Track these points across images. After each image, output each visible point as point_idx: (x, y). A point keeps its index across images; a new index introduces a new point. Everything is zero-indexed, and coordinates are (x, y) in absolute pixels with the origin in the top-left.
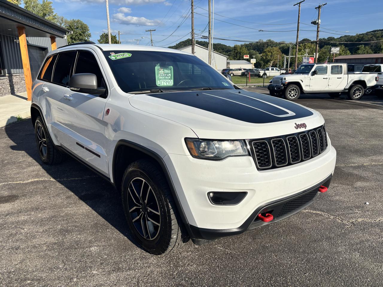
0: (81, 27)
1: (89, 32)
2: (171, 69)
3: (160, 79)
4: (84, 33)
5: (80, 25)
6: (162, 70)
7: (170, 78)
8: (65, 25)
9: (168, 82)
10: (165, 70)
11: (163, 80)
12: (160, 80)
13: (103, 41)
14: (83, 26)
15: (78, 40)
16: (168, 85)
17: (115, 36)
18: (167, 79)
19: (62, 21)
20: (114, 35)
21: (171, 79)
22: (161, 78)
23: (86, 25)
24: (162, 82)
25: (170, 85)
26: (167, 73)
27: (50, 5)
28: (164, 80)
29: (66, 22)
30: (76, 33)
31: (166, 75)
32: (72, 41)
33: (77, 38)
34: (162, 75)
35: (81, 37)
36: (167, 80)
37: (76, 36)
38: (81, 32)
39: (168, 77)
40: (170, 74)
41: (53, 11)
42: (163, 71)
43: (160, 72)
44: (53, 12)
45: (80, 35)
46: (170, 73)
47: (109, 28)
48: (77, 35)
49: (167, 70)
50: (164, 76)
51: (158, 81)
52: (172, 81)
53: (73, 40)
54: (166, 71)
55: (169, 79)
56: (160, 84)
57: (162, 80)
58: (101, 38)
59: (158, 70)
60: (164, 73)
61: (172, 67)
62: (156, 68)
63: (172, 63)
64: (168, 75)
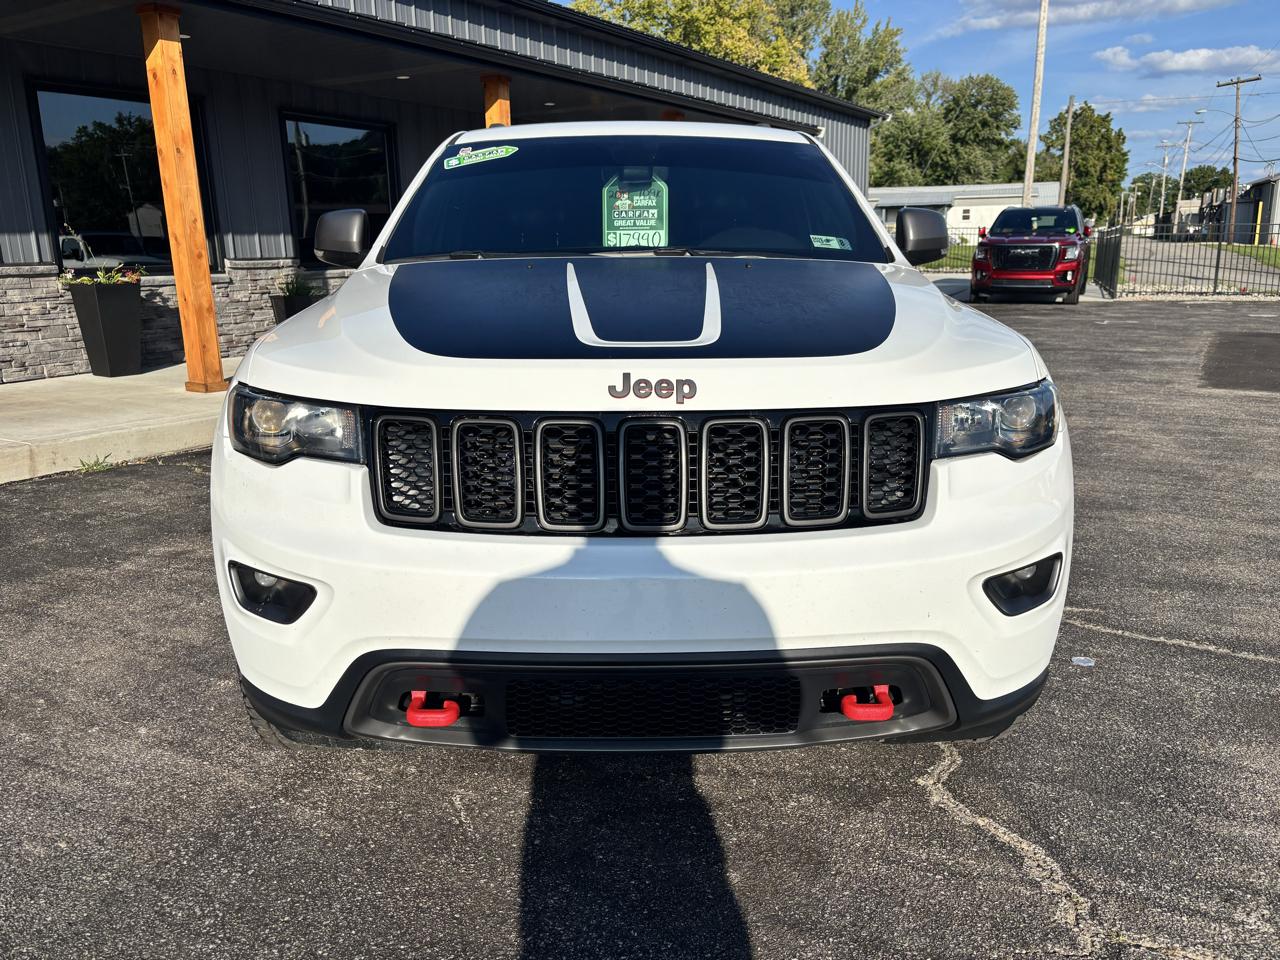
0: (991, 99)
1: (1015, 112)
2: (658, 194)
3: (618, 228)
4: (996, 116)
5: (988, 93)
6: (626, 196)
7: (653, 223)
8: (942, 97)
9: (645, 237)
10: (636, 198)
11: (626, 232)
12: (618, 232)
13: (1057, 137)
14: (997, 95)
15: (974, 141)
16: (644, 244)
17: (1108, 116)
18: (641, 228)
19: (935, 84)
20: (1103, 114)
21: (657, 227)
22: (622, 223)
23: (1008, 89)
24: (624, 236)
25: (651, 245)
26: (643, 207)
27: (895, 39)
28: (632, 232)
29: (945, 89)
30: (970, 121)
31: (638, 213)
32: (954, 147)
33: (972, 137)
34: (624, 214)
35: (985, 133)
36: (642, 233)
37: (970, 129)
38: (987, 116)
39: (646, 219)
40: (655, 211)
41: (901, 56)
42: (629, 202)
43: (618, 203)
44: (899, 61)
45: (985, 124)
46: (653, 208)
47: (1036, 88)
48: (973, 128)
49: (642, 197)
50: (630, 218)
51: (609, 234)
52: (664, 231)
53: (958, 145)
54: (641, 200)
55: (652, 228)
56: (614, 243)
57: (622, 232)
58: (1053, 128)
59: (613, 197)
60: (634, 207)
61: (663, 187)
62: (605, 190)
63: (665, 170)
64: (646, 214)
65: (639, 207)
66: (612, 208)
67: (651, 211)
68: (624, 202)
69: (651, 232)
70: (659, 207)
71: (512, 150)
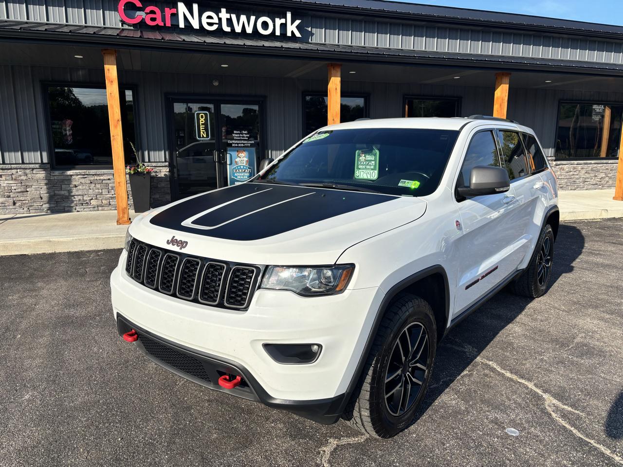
2: (375, 155)
3: (360, 169)
6: (363, 155)
7: (372, 167)
9: (369, 173)
10: (367, 156)
16: (369, 177)
18: (368, 169)
21: (374, 169)
22: (362, 167)
24: (362, 173)
25: (372, 178)
26: (370, 160)
28: (365, 172)
31: (367, 163)
34: (362, 163)
36: (368, 171)
39: (370, 165)
40: (374, 162)
42: (364, 158)
43: (361, 158)
46: (372, 161)
50: (364, 165)
51: (356, 171)
52: (376, 172)
54: (369, 157)
55: (372, 169)
56: (358, 176)
57: (361, 171)
59: (359, 156)
60: (366, 160)
61: (378, 152)
62: (357, 152)
63: (379, 146)
64: (370, 163)
65: (368, 160)
66: (358, 160)
67: (372, 162)
68: (362, 158)
69: (372, 171)
70: (375, 160)
71: (328, 135)
